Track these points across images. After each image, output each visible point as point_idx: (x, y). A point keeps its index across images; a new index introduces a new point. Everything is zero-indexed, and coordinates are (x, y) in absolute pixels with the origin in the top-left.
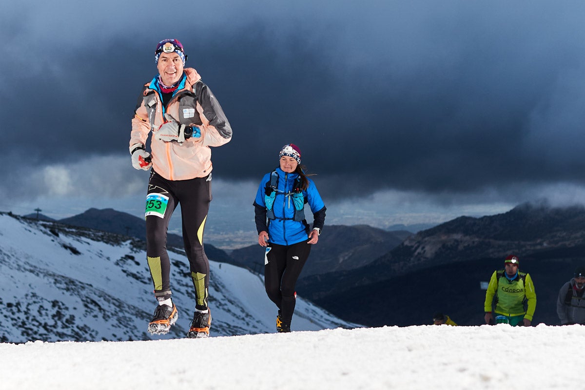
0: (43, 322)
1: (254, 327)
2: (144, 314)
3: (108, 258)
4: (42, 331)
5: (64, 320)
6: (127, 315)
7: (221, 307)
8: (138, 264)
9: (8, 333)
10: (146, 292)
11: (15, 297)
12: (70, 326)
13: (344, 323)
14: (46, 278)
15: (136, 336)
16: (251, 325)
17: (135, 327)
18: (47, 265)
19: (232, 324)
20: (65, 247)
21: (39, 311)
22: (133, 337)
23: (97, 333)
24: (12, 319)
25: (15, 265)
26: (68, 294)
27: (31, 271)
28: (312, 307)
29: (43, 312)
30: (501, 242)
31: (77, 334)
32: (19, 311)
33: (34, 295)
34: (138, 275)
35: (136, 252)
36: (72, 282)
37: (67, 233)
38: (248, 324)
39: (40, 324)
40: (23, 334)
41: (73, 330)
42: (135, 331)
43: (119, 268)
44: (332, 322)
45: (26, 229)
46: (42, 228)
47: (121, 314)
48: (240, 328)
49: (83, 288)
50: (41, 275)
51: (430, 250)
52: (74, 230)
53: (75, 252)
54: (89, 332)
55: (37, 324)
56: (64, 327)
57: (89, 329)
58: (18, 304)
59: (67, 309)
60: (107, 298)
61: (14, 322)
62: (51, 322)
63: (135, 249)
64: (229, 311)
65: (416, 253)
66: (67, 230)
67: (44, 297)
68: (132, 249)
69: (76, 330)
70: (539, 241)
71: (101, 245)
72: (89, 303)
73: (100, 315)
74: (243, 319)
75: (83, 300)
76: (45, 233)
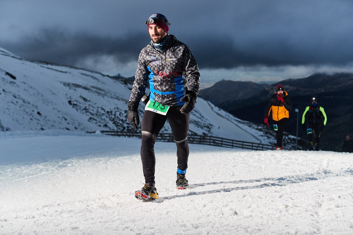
0: (121, 119)
1: (205, 121)
4: (121, 122)
7: (192, 114)
9: (108, 123)
11: (110, 109)
13: (240, 120)
14: (122, 102)
16: (204, 120)
18: (123, 96)
19: (196, 120)
21: (120, 115)
24: (109, 118)
25: (110, 96)
27: (117, 99)
28: (228, 114)
29: (121, 115)
32: (112, 114)
33: (118, 108)
38: (202, 120)
39: (120, 120)
40: (113, 123)
44: (236, 120)
45: (114, 82)
46: (121, 82)
48: (199, 122)
50: (120, 100)
55: (118, 119)
58: (111, 112)
61: (110, 119)
62: (124, 119)
64: (195, 115)
65: (270, 93)
66: (131, 82)
67: (122, 109)
70: (320, 89)
74: (200, 118)
76: (122, 83)
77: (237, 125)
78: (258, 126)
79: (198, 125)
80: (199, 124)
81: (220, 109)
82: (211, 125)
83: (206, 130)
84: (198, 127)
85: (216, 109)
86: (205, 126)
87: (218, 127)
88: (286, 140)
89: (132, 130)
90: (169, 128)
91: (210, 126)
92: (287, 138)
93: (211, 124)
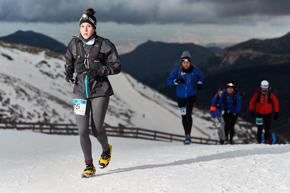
1: (122, 106)
2: (54, 98)
3: (31, 63)
5: (3, 101)
6: (43, 98)
8: (49, 66)
10: (54, 84)
12: (7, 105)
15: (48, 111)
17: (48, 106)
20: (4, 55)
22: (47, 113)
23: (24, 109)
26: (5, 85)
28: (157, 94)
30: (276, 56)
31: (11, 110)
34: (50, 73)
35: (48, 59)
36: (8, 77)
37: (4, 47)
38: (118, 104)
41: (9, 108)
42: (48, 109)
43: (37, 69)
47: (39, 98)
48: (113, 107)
49: (15, 81)
51: (232, 60)
52: (9, 45)
53: (10, 58)
54: (19, 109)
56: (4, 105)
57: (19, 107)
59: (5, 94)
60: (31, 88)
63: (48, 57)
65: (223, 61)
66: (5, 44)
68: (46, 57)
69: (11, 107)
71: (26, 55)
72: (19, 91)
73: (26, 98)
74: (115, 101)
75: (15, 89)
77: (172, 112)
78: (205, 113)
79: (112, 112)
80: (112, 110)
81: (146, 86)
82: (132, 112)
83: (125, 120)
84: (111, 115)
85: (140, 86)
86: (121, 114)
87: (142, 115)
88: (248, 134)
89: (8, 120)
90: (65, 117)
91: (129, 113)
92: (249, 131)
93: (132, 110)
